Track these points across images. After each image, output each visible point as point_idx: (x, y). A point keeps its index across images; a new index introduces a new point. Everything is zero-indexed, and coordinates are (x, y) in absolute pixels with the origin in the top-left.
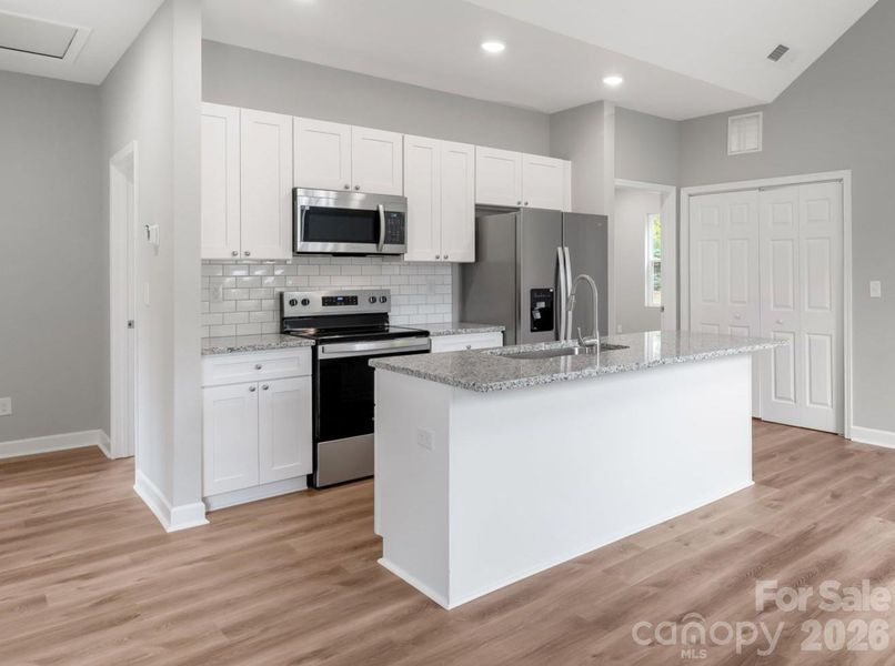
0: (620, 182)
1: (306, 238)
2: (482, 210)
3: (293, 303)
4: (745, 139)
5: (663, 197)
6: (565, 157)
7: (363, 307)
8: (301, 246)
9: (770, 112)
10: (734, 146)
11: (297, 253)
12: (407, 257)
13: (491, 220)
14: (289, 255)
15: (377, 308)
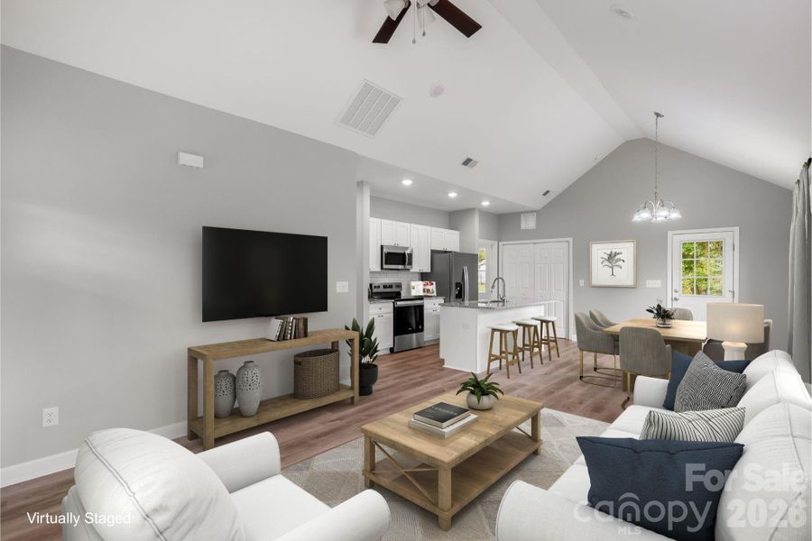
0: (481, 240)
1: (386, 264)
2: (433, 252)
3: (375, 287)
4: (528, 223)
5: (492, 246)
6: (457, 230)
7: (394, 289)
8: (385, 266)
9: (539, 213)
10: (523, 226)
11: (382, 268)
12: (412, 270)
13: (436, 256)
14: (379, 270)
15: (397, 290)
